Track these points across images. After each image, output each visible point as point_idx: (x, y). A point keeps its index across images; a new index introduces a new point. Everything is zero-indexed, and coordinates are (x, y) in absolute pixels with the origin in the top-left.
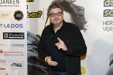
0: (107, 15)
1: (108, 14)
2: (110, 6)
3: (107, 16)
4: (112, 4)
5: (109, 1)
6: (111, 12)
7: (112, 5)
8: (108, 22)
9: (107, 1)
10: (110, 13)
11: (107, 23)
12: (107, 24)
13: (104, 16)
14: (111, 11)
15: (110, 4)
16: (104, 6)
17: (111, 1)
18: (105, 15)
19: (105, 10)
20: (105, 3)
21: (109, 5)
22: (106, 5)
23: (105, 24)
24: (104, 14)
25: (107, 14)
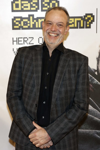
0: (18, 27)
1: (20, 25)
2: (22, 10)
3: (19, 29)
4: (25, 7)
5: (19, 2)
6: (24, 22)
7: (25, 9)
8: (20, 39)
9: (16, 2)
10: (22, 22)
11: (19, 41)
12: (20, 43)
13: (13, 29)
14: (24, 20)
15: (23, 7)
16: (13, 11)
17: (23, 2)
18: (15, 27)
19: (15, 18)
20: (14, 5)
21: (20, 9)
22: (15, 9)
23: (15, 43)
24: (14, 24)
25: (18, 25)
